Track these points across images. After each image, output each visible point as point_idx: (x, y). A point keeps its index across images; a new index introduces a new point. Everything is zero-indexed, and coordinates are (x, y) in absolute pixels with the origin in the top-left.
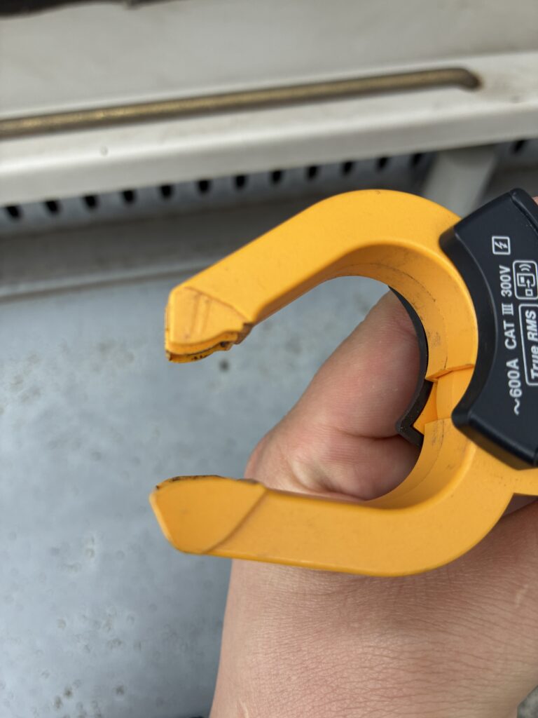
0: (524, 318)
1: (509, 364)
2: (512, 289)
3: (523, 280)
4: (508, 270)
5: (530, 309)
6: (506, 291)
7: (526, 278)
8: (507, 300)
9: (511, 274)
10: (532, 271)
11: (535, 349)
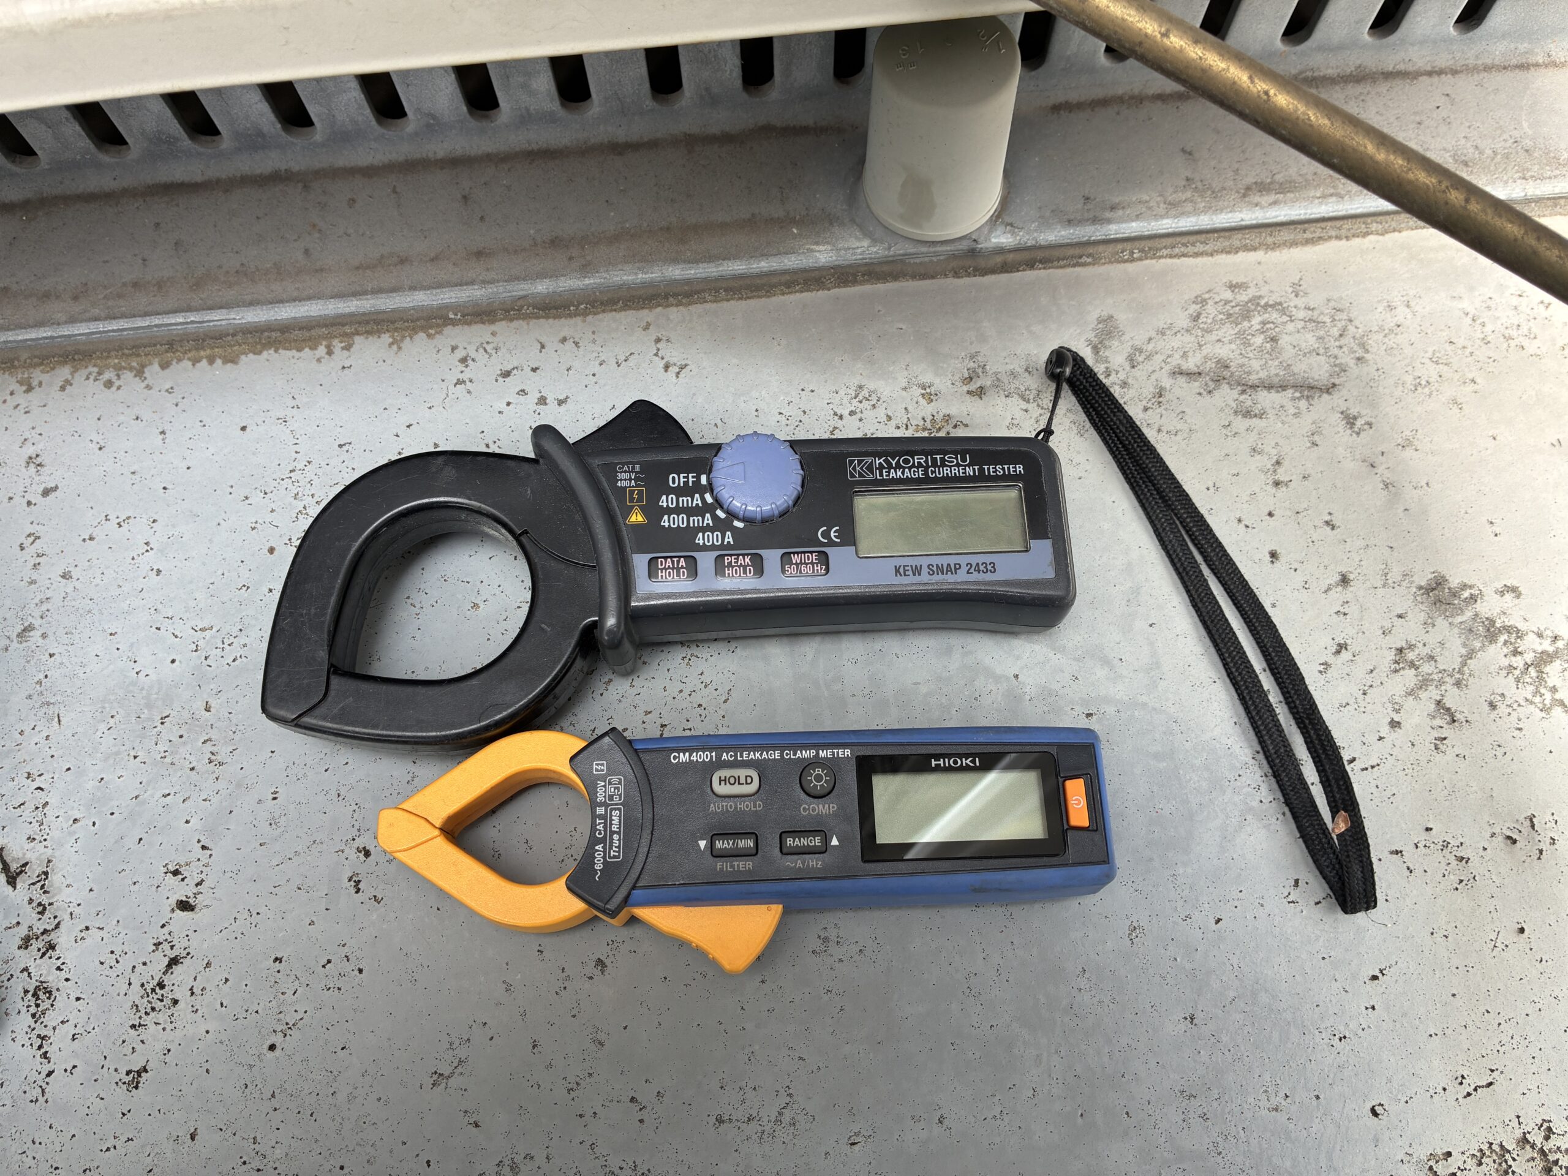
0: (611, 816)
2: (605, 797)
3: (613, 790)
4: (603, 784)
5: (615, 809)
6: (600, 798)
7: (615, 788)
8: (601, 804)
9: (605, 786)
10: (620, 783)
11: (616, 837)
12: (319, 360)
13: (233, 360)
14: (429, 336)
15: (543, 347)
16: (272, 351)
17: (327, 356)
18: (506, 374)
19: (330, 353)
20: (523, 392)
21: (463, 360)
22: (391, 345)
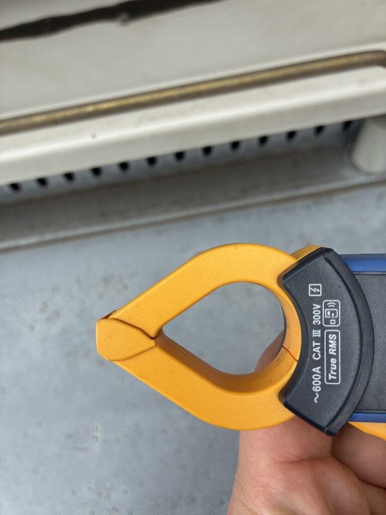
1: (314, 370)
2: (321, 320)
3: (329, 313)
4: (319, 307)
5: (333, 333)
6: (316, 321)
7: (332, 312)
8: (317, 327)
10: (337, 307)
11: (333, 361)
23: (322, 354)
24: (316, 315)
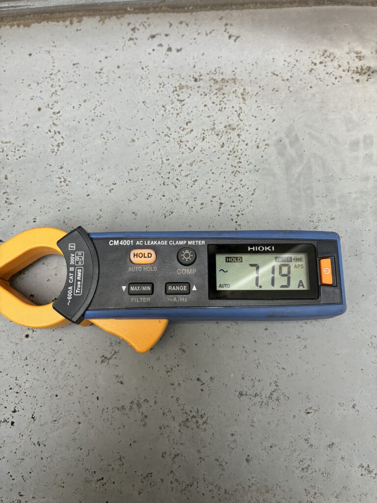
1: (69, 288)
2: (74, 262)
3: (78, 258)
4: (74, 255)
5: (80, 269)
6: (72, 263)
7: (80, 258)
8: (72, 266)
10: (82, 255)
11: (79, 283)
12: (66, 26)
13: (28, 25)
14: (118, 18)
15: (171, 25)
16: (46, 22)
17: (70, 25)
18: (153, 37)
19: (71, 23)
20: (161, 45)
21: (133, 30)
22: (100, 21)
23: (74, 280)
24: (72, 260)
